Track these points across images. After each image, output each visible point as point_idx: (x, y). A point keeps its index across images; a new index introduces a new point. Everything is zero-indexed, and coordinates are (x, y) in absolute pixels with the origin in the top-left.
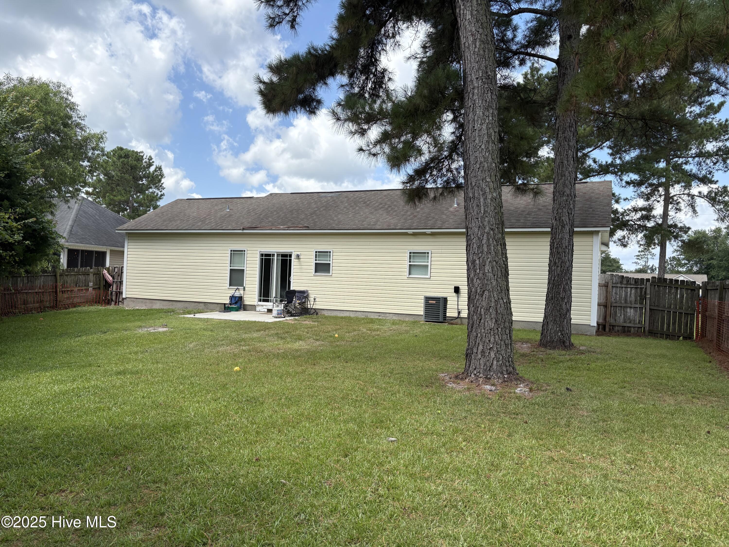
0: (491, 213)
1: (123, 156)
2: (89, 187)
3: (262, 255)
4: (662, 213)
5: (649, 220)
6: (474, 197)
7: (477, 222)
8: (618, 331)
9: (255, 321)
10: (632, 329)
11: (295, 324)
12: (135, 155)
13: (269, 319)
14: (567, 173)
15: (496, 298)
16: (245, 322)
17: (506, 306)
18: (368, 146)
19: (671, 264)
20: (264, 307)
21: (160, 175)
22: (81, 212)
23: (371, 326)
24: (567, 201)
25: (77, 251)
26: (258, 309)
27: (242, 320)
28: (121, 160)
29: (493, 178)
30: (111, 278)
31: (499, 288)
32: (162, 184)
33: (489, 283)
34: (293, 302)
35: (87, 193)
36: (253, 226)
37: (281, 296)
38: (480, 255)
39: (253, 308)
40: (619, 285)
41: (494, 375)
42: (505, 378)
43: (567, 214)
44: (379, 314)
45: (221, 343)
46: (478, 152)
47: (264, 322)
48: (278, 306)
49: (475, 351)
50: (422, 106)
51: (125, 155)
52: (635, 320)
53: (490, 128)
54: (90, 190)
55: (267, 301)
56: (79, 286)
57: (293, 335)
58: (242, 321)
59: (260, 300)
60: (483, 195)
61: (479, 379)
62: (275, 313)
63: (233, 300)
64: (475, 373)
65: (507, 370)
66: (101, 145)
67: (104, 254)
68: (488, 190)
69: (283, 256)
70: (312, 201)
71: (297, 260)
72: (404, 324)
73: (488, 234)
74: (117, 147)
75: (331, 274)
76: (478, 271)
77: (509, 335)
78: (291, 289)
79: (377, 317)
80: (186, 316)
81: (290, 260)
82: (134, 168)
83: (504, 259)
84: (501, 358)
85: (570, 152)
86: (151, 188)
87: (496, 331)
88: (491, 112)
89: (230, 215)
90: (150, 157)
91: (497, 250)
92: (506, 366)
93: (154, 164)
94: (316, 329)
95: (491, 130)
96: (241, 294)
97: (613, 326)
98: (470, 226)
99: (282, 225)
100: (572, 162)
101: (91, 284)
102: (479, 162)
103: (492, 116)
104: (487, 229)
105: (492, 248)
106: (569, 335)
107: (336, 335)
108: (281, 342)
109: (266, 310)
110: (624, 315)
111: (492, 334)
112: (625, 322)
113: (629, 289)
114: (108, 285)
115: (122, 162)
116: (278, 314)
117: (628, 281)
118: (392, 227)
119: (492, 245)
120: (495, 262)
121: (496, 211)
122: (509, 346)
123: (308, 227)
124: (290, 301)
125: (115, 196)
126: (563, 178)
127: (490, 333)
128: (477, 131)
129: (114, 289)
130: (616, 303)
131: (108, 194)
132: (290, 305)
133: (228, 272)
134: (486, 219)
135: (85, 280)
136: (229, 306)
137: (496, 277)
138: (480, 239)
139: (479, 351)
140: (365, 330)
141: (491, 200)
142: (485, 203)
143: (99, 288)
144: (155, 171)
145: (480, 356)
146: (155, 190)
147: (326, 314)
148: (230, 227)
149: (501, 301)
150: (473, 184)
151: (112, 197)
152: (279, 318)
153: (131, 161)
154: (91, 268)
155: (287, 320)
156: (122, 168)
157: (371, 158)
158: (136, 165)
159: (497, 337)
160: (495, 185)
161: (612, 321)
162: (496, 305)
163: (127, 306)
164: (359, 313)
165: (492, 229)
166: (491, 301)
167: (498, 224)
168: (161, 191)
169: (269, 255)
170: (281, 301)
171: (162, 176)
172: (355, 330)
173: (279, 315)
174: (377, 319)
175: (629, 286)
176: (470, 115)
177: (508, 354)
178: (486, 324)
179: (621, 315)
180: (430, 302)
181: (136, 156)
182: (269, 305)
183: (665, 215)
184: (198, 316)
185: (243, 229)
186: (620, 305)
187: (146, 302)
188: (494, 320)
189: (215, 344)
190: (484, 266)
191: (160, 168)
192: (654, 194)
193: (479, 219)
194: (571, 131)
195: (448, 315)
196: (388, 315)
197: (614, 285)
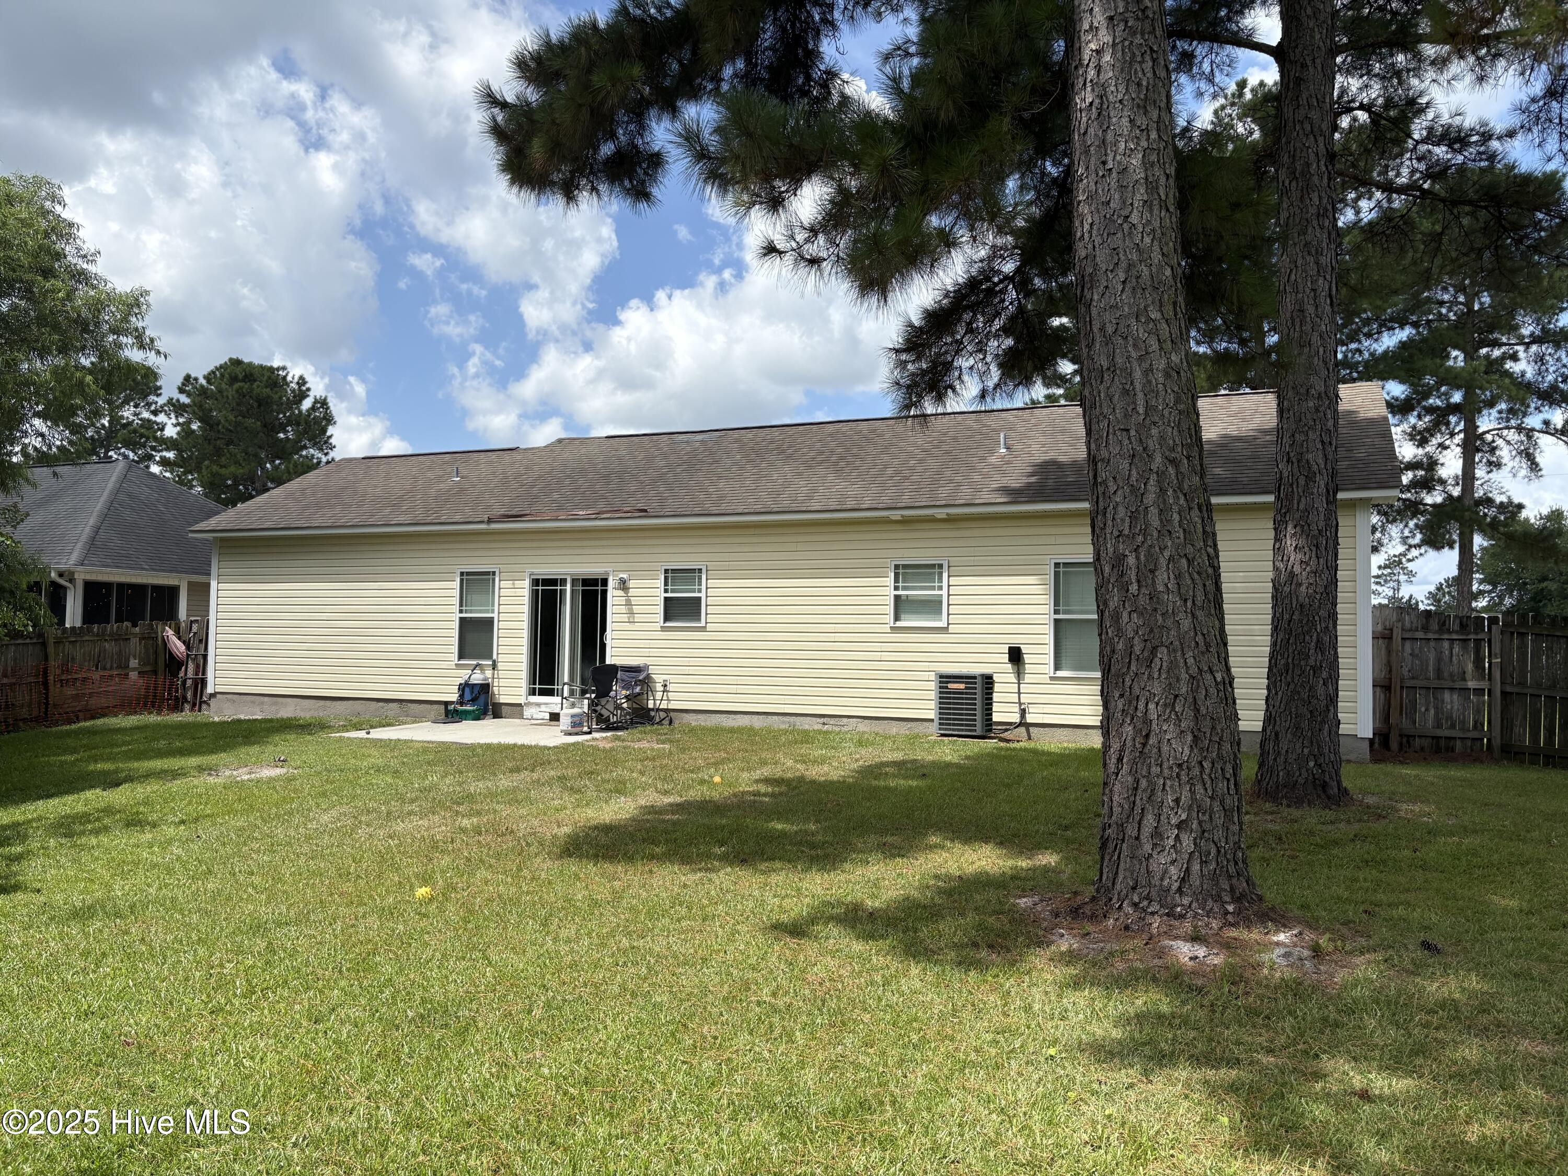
0: (1166, 413)
1: (240, 377)
2: (168, 449)
3: (536, 582)
4: (1460, 473)
5: (1430, 489)
6: (1112, 368)
7: (1126, 442)
8: (1422, 749)
9: (515, 745)
10: (1458, 743)
11: (612, 749)
12: (267, 374)
13: (553, 737)
14: (1315, 338)
15: (1194, 670)
16: (489, 747)
17: (1222, 694)
18: (792, 237)
19: (1449, 593)
20: (543, 708)
21: (324, 418)
22: (121, 497)
23: (804, 749)
24: (1317, 410)
25: (108, 585)
26: (527, 712)
27: (482, 741)
28: (236, 386)
29: (1169, 310)
30: (182, 648)
31: (1199, 638)
32: (330, 437)
33: (1169, 622)
34: (612, 694)
35: (164, 462)
36: (514, 513)
37: (583, 681)
38: (1140, 539)
39: (517, 710)
40: (1420, 635)
41: (1194, 905)
42: (1227, 913)
43: (1320, 446)
44: (822, 720)
45: (407, 808)
46: (1119, 235)
47: (536, 747)
48: (573, 705)
49: (1131, 831)
50: (947, 113)
51: (246, 376)
52: (1463, 722)
53: (1152, 165)
54: (171, 455)
55: (550, 693)
56: (104, 669)
57: (604, 781)
58: (481, 746)
59: (533, 692)
60: (1141, 359)
61: (1149, 919)
62: (565, 722)
63: (467, 690)
64: (1136, 899)
65: (1232, 890)
66: (134, 319)
67: (173, 592)
68: (1155, 346)
69: (586, 582)
70: (656, 453)
71: (621, 593)
72: (889, 744)
73: (1161, 474)
74: (231, 360)
75: (703, 624)
76: (1134, 588)
77: (1232, 782)
78: (608, 662)
79: (820, 727)
80: (346, 735)
81: (604, 592)
82: (263, 403)
83: (1210, 550)
84: (1213, 851)
85: (1321, 281)
86: (305, 447)
87: (1196, 771)
88: (1155, 117)
89: (462, 490)
90: (301, 378)
91: (1190, 521)
92: (1230, 877)
93: (311, 394)
94: (665, 762)
95: (1157, 171)
96: (486, 679)
97: (1409, 736)
98: (1104, 453)
99: (582, 509)
100: (1328, 308)
101: (134, 663)
102: (1124, 265)
103: (1158, 130)
104: (1158, 459)
105: (1176, 517)
106: (1336, 765)
107: (717, 779)
108: (569, 799)
109: (547, 716)
110: (1436, 708)
111: (1184, 778)
112: (1439, 726)
113: (1446, 644)
114: (174, 664)
115: (237, 391)
116: (574, 725)
117: (1444, 624)
118: (850, 504)
119: (1175, 508)
120: (1184, 561)
121: (1182, 407)
122: (1236, 814)
123: (645, 511)
124: (603, 692)
125: (222, 467)
126: (1306, 350)
127: (1178, 776)
128: (1114, 175)
129: (190, 673)
130: (1413, 678)
131: (206, 463)
132: (603, 701)
133: (456, 625)
134: (1154, 431)
135: (120, 653)
136: (459, 708)
137: (1189, 604)
138: (1138, 494)
139: (1147, 830)
140: (790, 763)
141: (1167, 375)
142: (1150, 382)
143: (155, 672)
144: (313, 408)
145: (1147, 848)
146: (312, 451)
147: (693, 720)
148: (457, 518)
149: (1208, 676)
150: (1110, 329)
151: (215, 468)
152: (577, 734)
153: (258, 388)
154: (135, 625)
155: (594, 739)
156: (238, 404)
157: (803, 270)
158: (269, 397)
159: (1199, 788)
160: (1176, 331)
161: (1405, 723)
162: (1194, 691)
163: (216, 714)
164: (775, 718)
165: (1173, 461)
166: (1178, 680)
167: (1189, 446)
168: (326, 454)
169: (553, 582)
170: (583, 692)
171: (329, 419)
172: (764, 763)
173: (576, 726)
174: (820, 732)
175: (1446, 636)
176: (1091, 131)
177: (1231, 839)
178: (1165, 748)
179: (1427, 710)
180: (950, 686)
181: (269, 378)
182: (553, 703)
183: (1468, 476)
184: (377, 734)
185: (490, 521)
186: (1424, 683)
187: (262, 703)
188: (1189, 738)
189: (389, 813)
190: (1152, 571)
191: (323, 403)
192: (1440, 431)
193: (1133, 433)
194: (1322, 227)
195: (996, 717)
196: (845, 720)
197: (1407, 635)
